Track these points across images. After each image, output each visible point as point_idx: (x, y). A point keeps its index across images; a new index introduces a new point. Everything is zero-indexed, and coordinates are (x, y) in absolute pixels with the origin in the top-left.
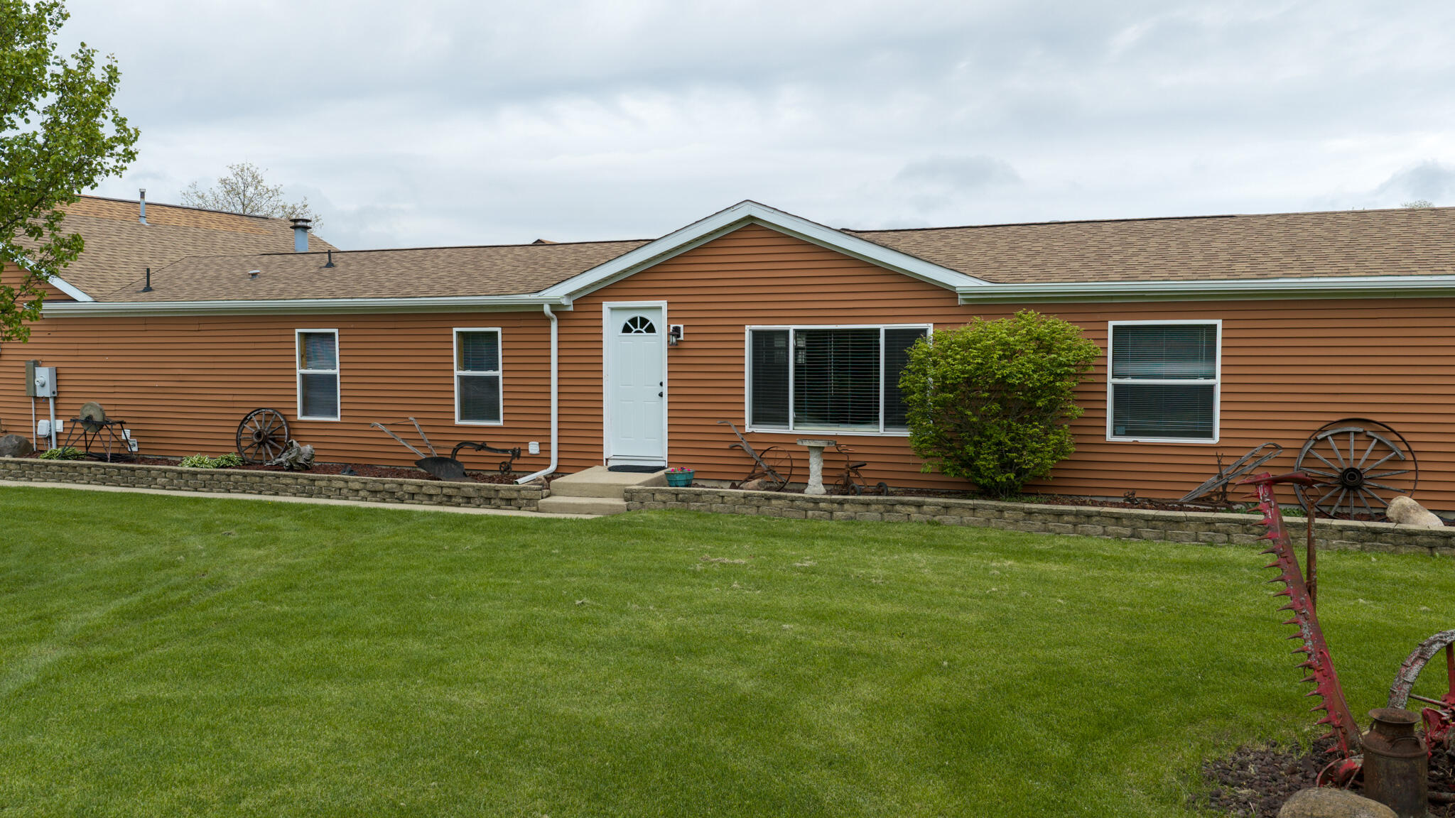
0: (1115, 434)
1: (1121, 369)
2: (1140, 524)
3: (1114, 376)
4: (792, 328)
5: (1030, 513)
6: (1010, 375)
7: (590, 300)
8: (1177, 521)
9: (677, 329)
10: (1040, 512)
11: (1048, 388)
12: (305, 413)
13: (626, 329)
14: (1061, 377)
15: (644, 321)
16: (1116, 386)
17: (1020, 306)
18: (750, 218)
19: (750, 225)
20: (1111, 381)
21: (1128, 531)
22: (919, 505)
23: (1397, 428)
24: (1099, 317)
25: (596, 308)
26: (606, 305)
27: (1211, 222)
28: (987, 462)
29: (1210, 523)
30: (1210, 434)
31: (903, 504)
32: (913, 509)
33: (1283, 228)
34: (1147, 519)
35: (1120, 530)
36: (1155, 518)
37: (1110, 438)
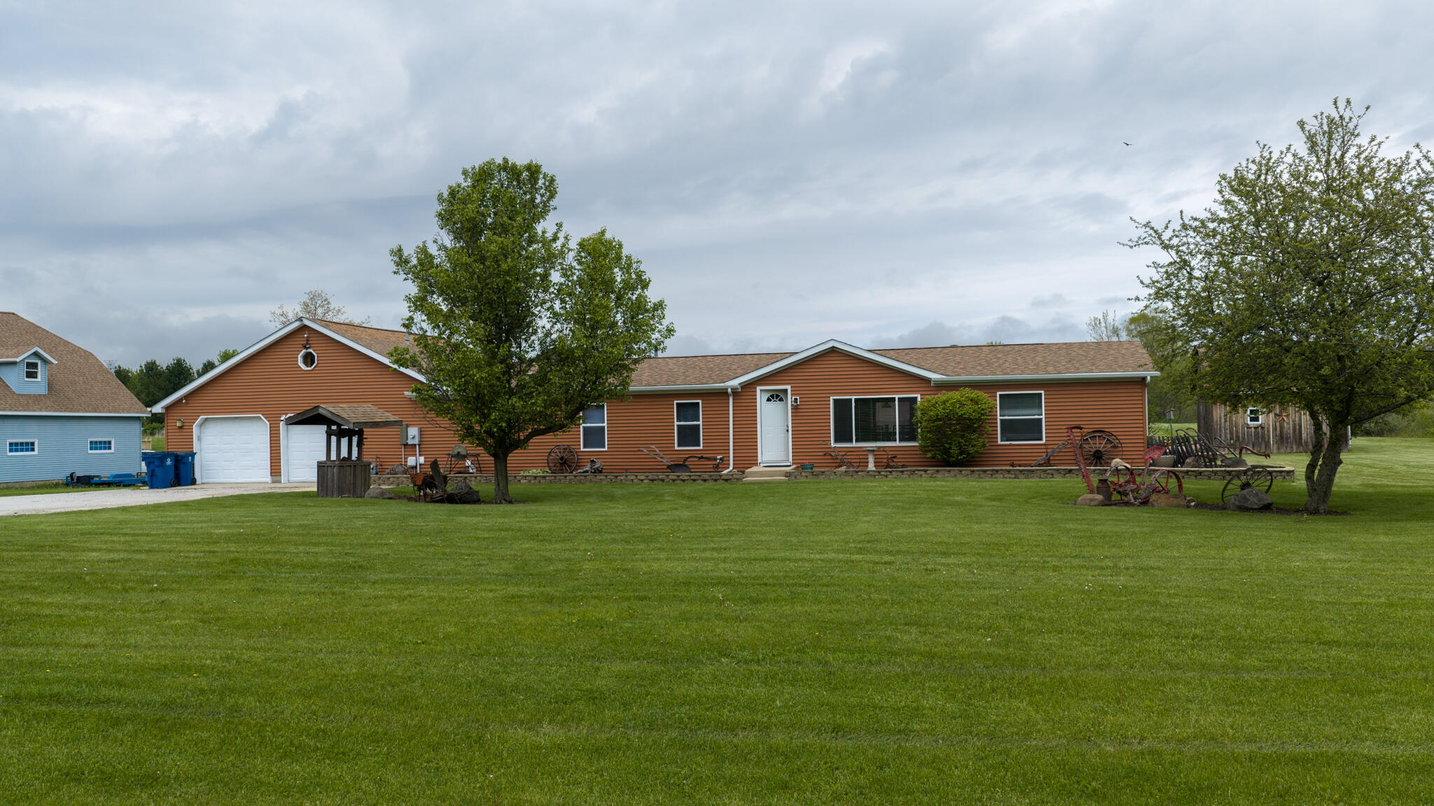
0: (1002, 441)
1: (1003, 413)
2: (1018, 473)
3: (1001, 416)
4: (853, 398)
5: (973, 471)
6: (964, 414)
7: (750, 386)
8: (1033, 471)
9: (796, 399)
10: (978, 471)
11: (979, 419)
12: (584, 447)
13: (769, 400)
14: (983, 414)
15: (777, 396)
16: (1001, 420)
17: (962, 386)
18: (833, 347)
19: (833, 350)
20: (999, 417)
21: (1013, 476)
22: (926, 471)
23: (1115, 434)
24: (993, 391)
25: (753, 390)
26: (759, 388)
27: (1032, 347)
28: (954, 451)
29: (1045, 471)
30: (1041, 439)
31: (919, 470)
32: (923, 473)
33: (1065, 350)
34: (1021, 471)
35: (1010, 476)
36: (1024, 470)
37: (999, 442)
